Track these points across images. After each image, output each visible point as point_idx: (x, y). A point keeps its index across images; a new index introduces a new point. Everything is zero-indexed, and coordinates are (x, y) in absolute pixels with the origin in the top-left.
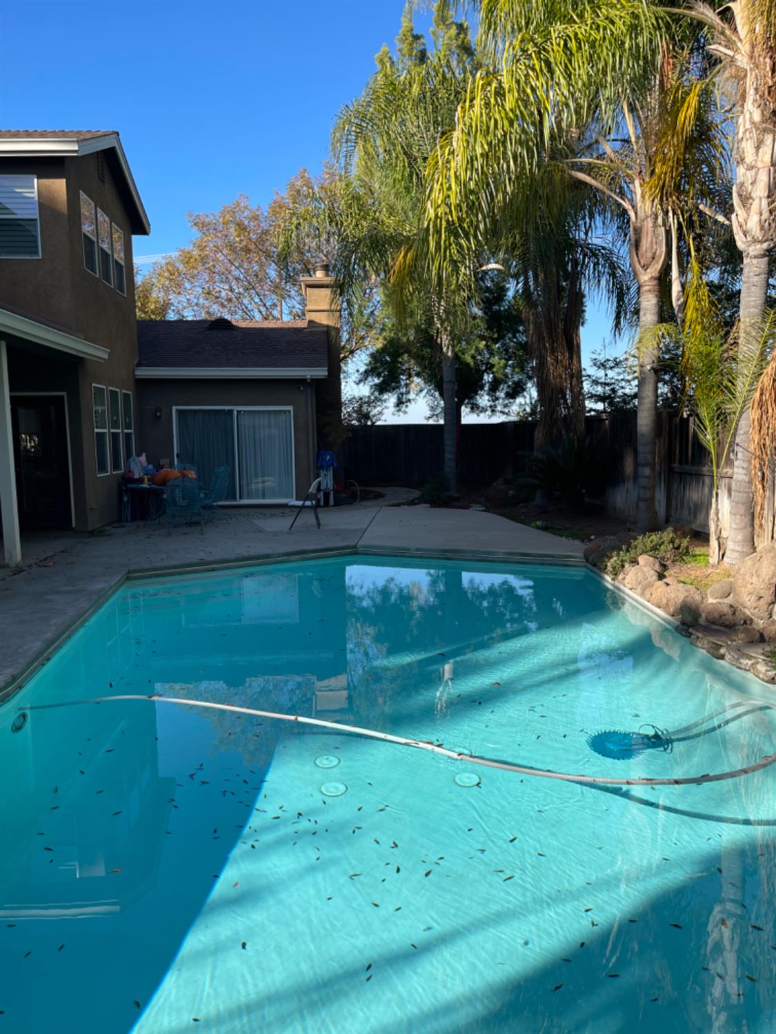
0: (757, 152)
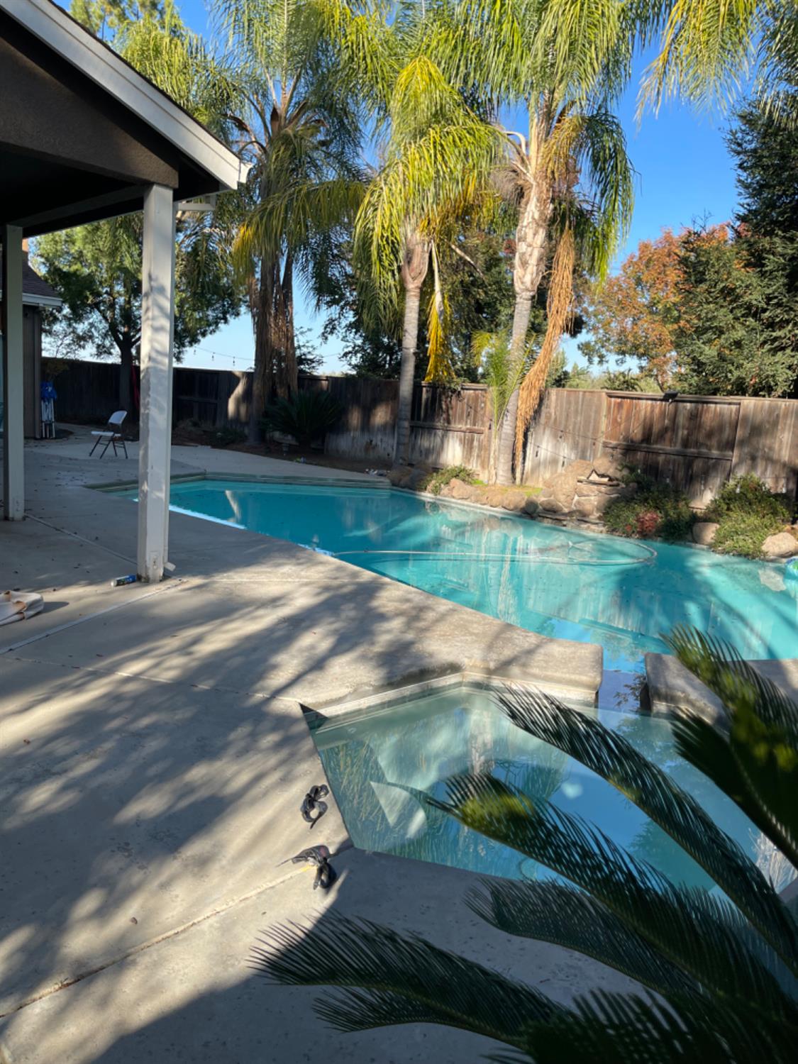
0: (534, 238)
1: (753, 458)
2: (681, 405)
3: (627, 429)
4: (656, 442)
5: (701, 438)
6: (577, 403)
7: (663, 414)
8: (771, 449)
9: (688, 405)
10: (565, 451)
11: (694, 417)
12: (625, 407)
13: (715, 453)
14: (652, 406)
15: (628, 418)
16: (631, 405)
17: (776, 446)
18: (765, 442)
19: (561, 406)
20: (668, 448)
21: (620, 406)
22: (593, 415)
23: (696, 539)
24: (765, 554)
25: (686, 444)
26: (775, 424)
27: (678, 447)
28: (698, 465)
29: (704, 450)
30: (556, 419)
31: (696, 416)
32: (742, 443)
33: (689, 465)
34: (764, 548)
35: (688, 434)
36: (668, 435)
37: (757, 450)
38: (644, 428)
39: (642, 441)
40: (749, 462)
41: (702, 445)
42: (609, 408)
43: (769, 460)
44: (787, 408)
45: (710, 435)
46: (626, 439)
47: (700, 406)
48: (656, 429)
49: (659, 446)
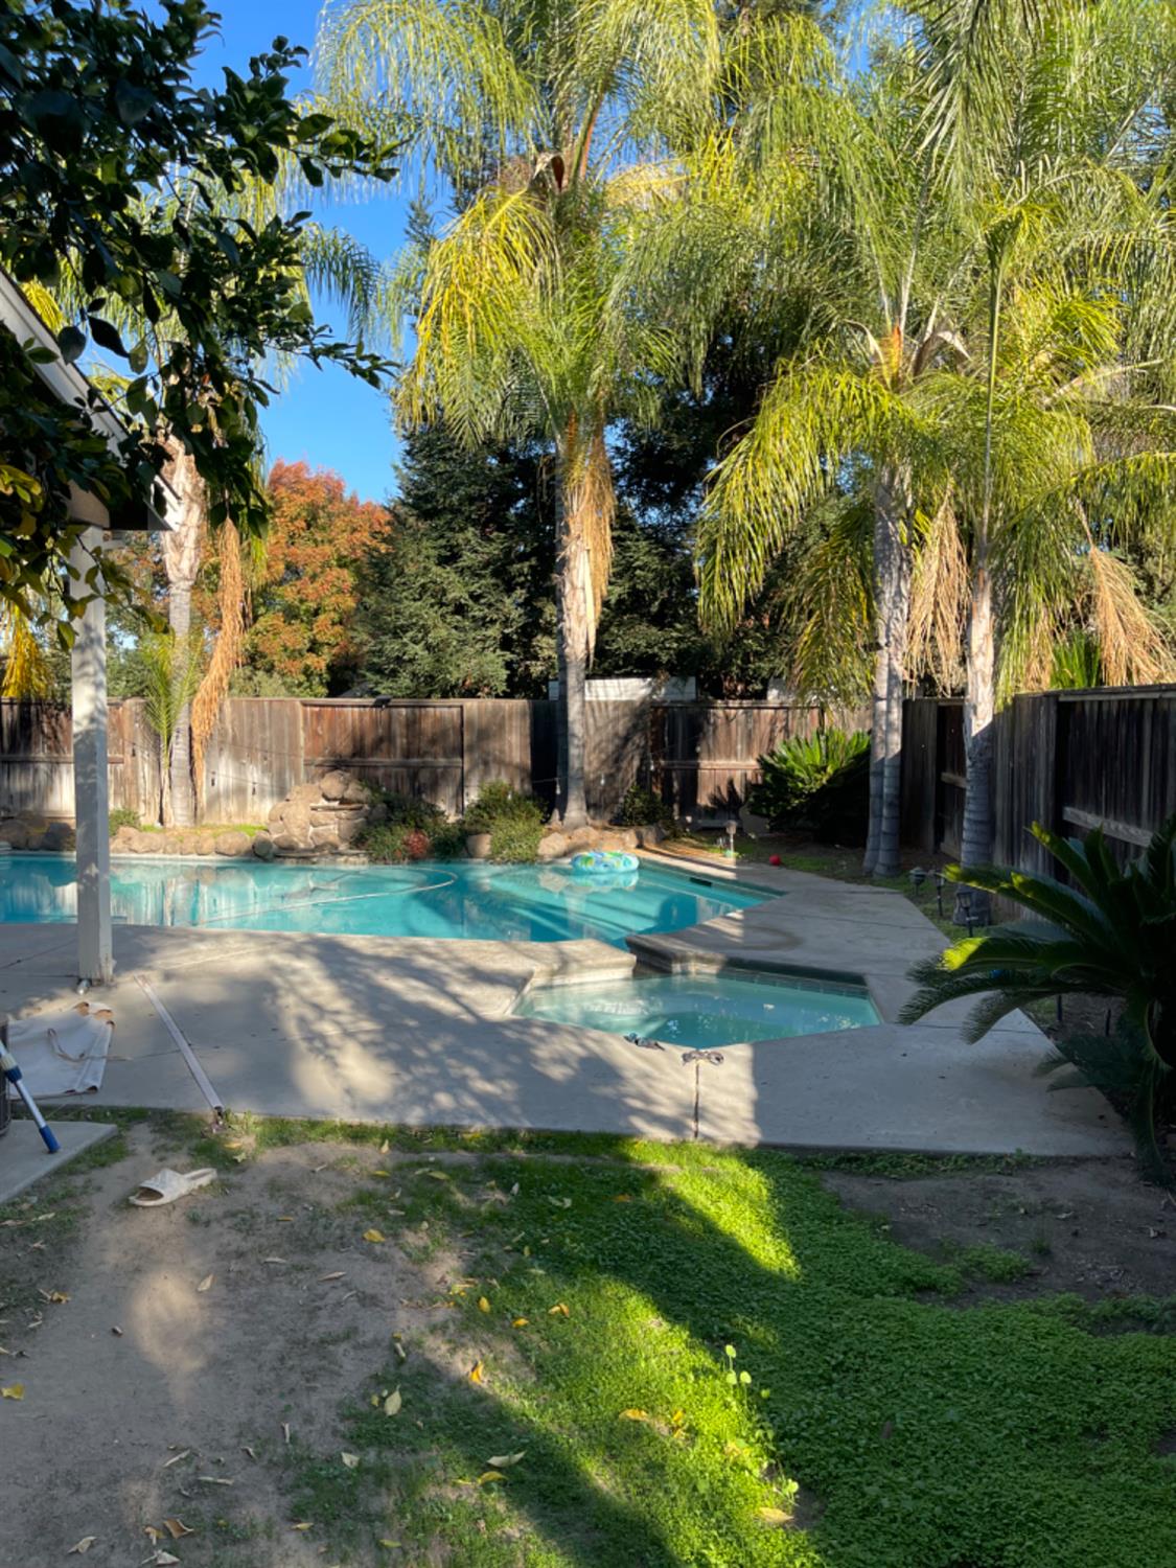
0: (188, 516)
1: (486, 763)
2: (394, 710)
3: (332, 744)
4: (372, 755)
5: (424, 746)
6: (262, 715)
7: (375, 723)
8: (502, 752)
9: (403, 711)
10: (254, 775)
11: (412, 724)
12: (326, 717)
13: (442, 761)
14: (361, 714)
15: (331, 728)
16: (333, 714)
17: (507, 748)
18: (493, 746)
19: (241, 721)
20: (387, 760)
21: (319, 716)
22: (286, 729)
23: (472, 854)
24: (542, 857)
25: (407, 754)
26: (501, 726)
27: (398, 759)
28: (424, 776)
29: (429, 759)
30: (234, 737)
31: (414, 722)
32: (471, 748)
33: (414, 776)
34: (540, 852)
35: (408, 743)
36: (384, 746)
37: (488, 754)
38: (354, 739)
39: (354, 755)
40: (481, 767)
41: (426, 753)
42: (305, 719)
43: (501, 762)
44: (511, 708)
45: (433, 741)
46: (333, 753)
47: (417, 711)
48: (369, 740)
49: (375, 759)
